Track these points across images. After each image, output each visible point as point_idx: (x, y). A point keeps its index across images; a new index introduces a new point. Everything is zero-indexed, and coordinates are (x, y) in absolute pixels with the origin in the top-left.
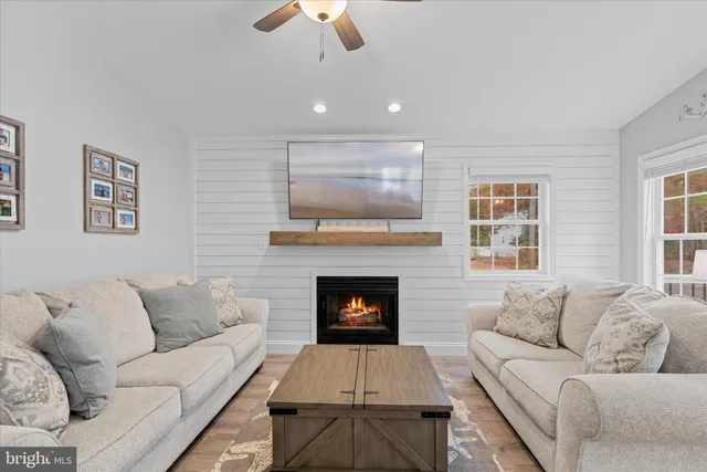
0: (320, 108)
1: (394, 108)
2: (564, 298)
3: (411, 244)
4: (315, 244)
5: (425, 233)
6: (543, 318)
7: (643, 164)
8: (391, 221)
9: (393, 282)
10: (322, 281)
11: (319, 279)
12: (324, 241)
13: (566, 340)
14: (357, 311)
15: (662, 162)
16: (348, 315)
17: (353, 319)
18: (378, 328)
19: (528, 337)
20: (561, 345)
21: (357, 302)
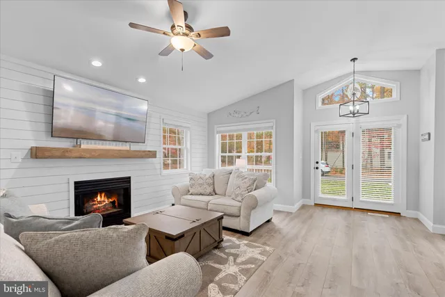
0: (97, 63)
1: (142, 80)
2: (213, 177)
3: (142, 157)
4: (80, 158)
5: (149, 151)
6: (209, 185)
7: (217, 128)
8: (132, 144)
9: (128, 180)
10: (78, 185)
11: (76, 183)
13: (217, 192)
14: (100, 202)
15: (222, 129)
16: (95, 206)
18: (115, 210)
19: (205, 193)
20: (216, 194)
21: (101, 197)
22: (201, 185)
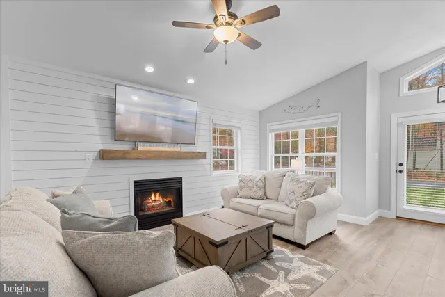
0: (149, 69)
1: (191, 81)
2: (265, 179)
3: (192, 158)
4: (137, 159)
5: (199, 152)
6: (260, 188)
7: (269, 127)
8: (182, 145)
9: (179, 180)
10: (137, 184)
11: (135, 182)
12: (144, 157)
13: (268, 195)
14: (155, 201)
15: (276, 127)
16: (149, 205)
17: (153, 207)
19: (256, 197)
20: (267, 198)
21: (155, 196)
22: (251, 188)
